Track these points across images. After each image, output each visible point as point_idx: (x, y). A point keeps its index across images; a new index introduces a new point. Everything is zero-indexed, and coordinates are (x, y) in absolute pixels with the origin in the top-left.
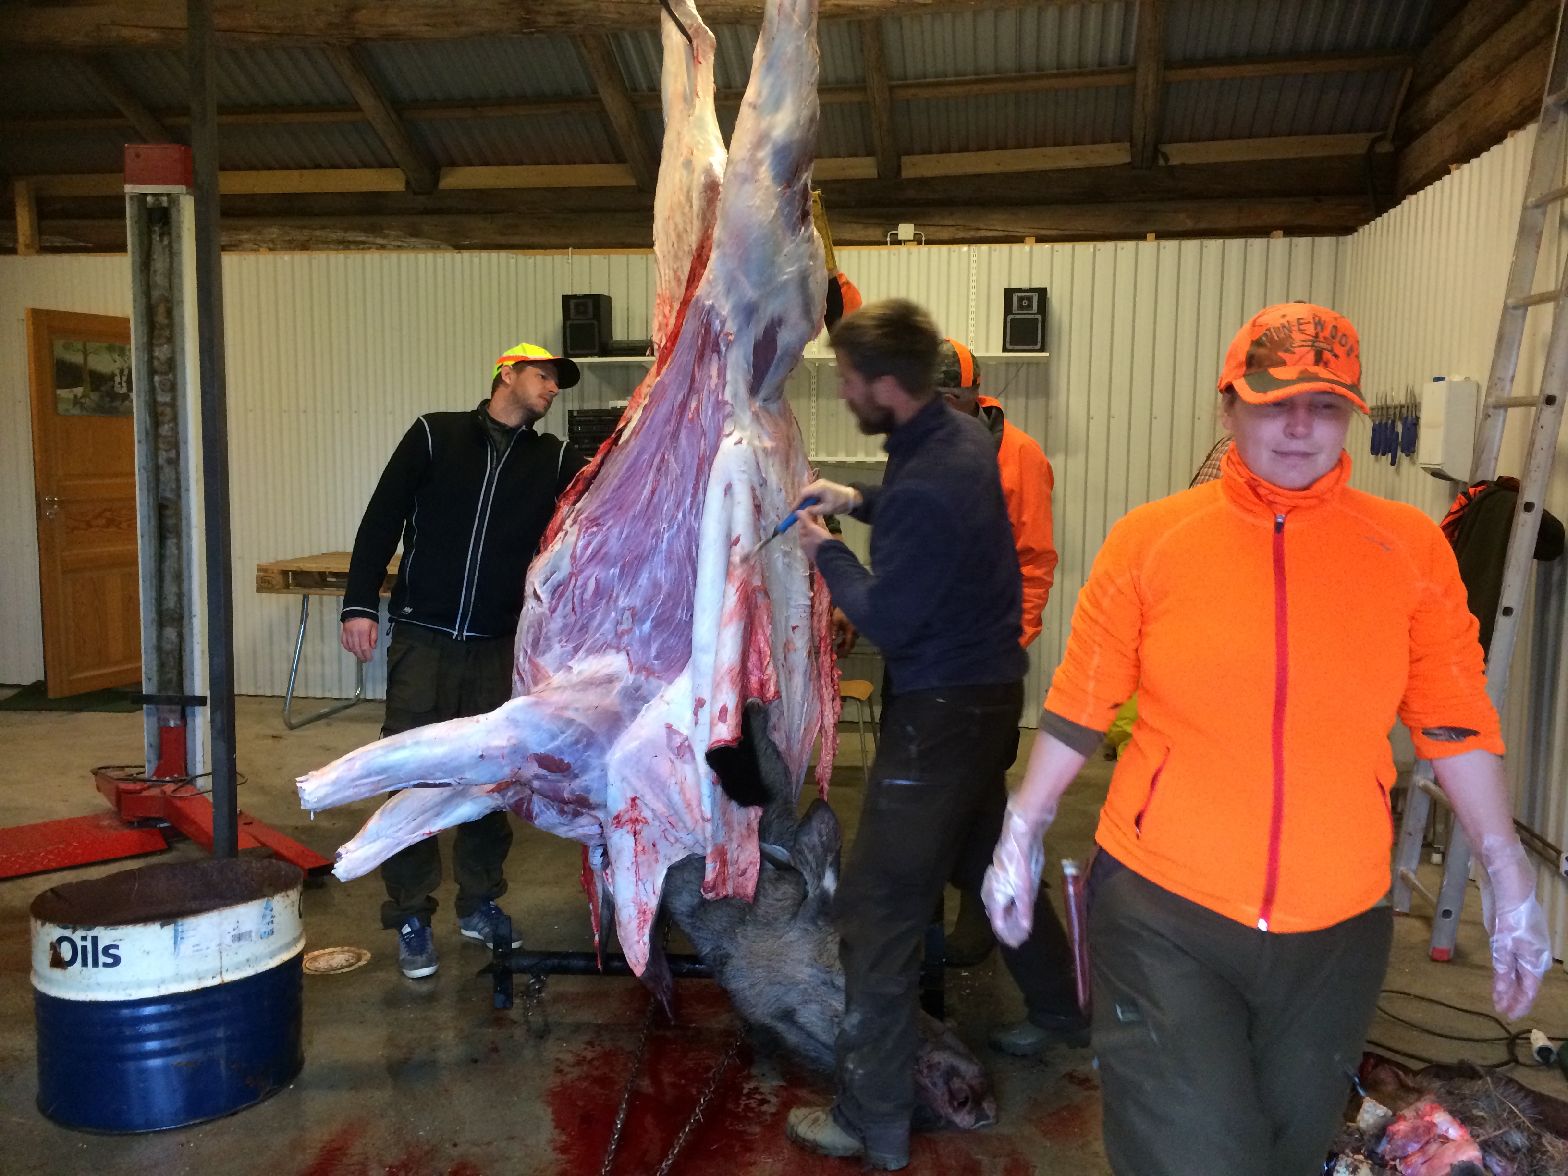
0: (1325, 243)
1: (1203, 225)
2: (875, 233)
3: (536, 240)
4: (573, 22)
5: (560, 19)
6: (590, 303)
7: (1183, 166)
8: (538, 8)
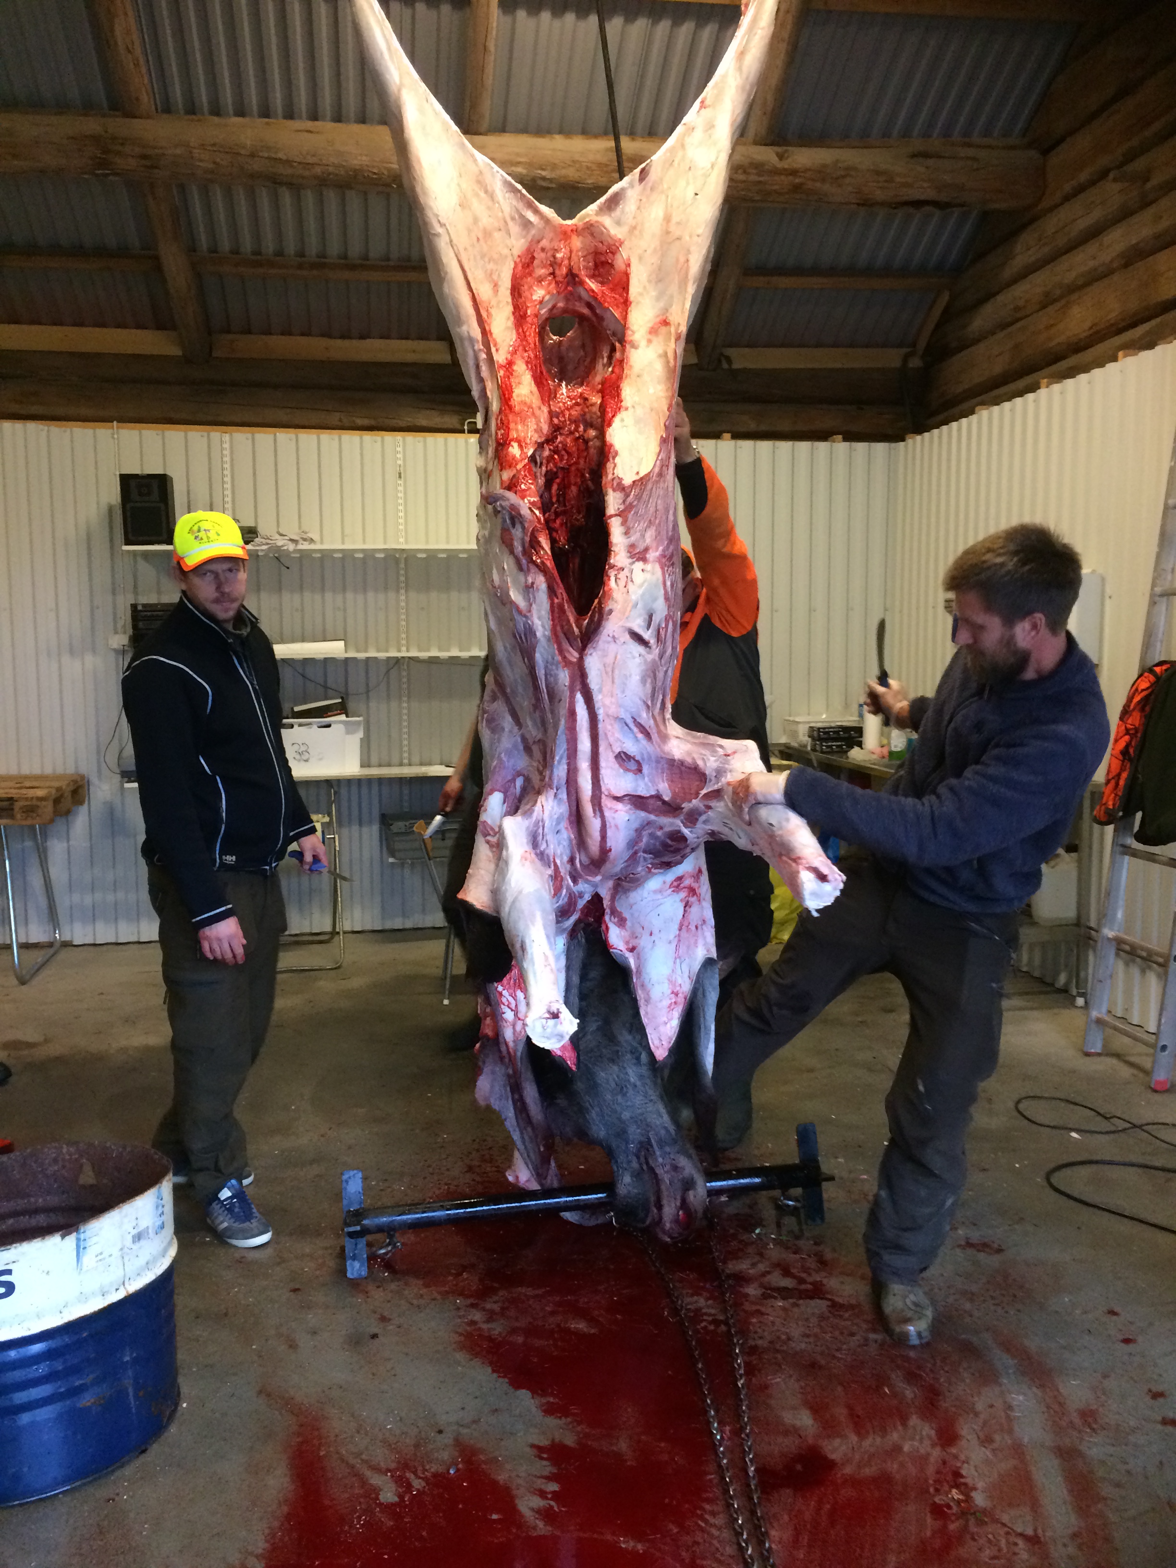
0: (880, 448)
1: (763, 428)
2: (452, 420)
3: (60, 411)
4: (156, 167)
5: (144, 162)
6: (155, 485)
7: (745, 371)
8: (119, 148)
